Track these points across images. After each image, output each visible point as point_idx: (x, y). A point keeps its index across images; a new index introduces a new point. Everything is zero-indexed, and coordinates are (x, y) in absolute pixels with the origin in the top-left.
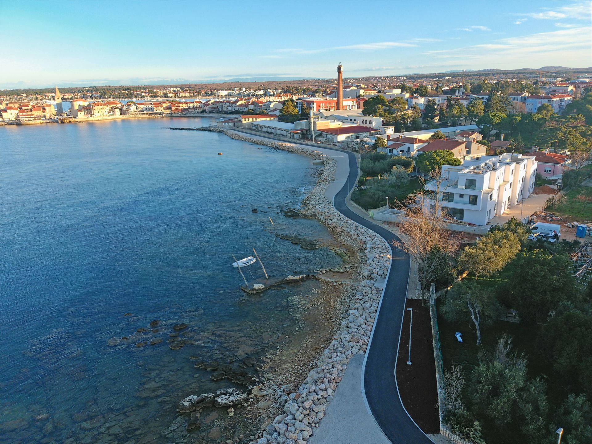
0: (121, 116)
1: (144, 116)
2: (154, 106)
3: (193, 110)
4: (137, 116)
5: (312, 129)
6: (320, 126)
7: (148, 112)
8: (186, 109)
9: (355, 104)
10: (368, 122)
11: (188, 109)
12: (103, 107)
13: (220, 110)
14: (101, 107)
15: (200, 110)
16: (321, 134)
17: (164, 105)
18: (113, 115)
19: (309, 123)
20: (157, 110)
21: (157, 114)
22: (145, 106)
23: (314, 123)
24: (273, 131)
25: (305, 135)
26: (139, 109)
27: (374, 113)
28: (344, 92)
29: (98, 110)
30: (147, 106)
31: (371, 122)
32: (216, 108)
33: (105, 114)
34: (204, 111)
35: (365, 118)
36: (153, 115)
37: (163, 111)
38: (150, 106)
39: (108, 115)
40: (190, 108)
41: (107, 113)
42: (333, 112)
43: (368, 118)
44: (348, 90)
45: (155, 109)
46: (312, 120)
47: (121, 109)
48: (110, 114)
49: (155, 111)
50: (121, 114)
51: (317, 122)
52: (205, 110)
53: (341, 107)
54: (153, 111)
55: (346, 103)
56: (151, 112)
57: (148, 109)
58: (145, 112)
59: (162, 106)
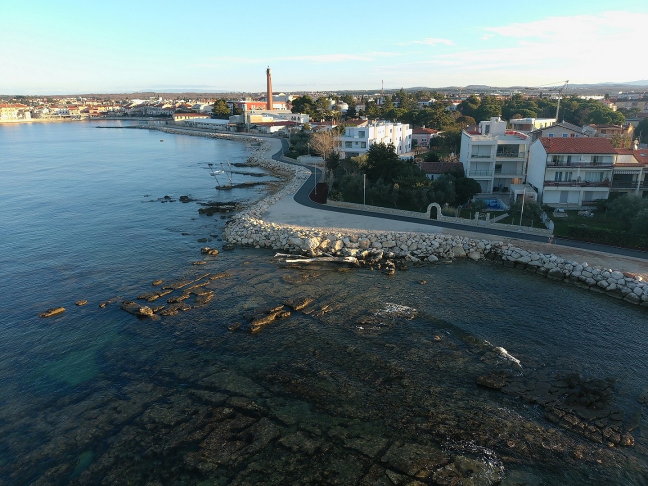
0: (33, 120)
1: (59, 119)
2: (70, 109)
3: (113, 113)
4: (51, 119)
5: (246, 122)
6: (254, 120)
7: (63, 115)
8: (105, 112)
9: (284, 107)
10: (297, 118)
11: (107, 112)
12: (11, 108)
13: (144, 113)
14: (9, 109)
15: (121, 114)
16: (255, 126)
17: (81, 108)
18: (23, 118)
19: (244, 116)
20: (73, 113)
21: (73, 117)
22: (59, 109)
23: (248, 117)
24: (208, 126)
25: (240, 127)
26: (52, 113)
27: (302, 111)
28: (273, 97)
29: (6, 112)
30: (62, 109)
31: (299, 119)
32: (139, 111)
33: (13, 117)
34: (125, 115)
35: (294, 115)
36: (69, 119)
37: (80, 114)
38: (65, 109)
39: (17, 117)
40: (109, 111)
41: (16, 116)
42: (265, 111)
43: (296, 115)
44: (277, 96)
45: (71, 112)
46: (246, 114)
47: (31, 112)
48: (19, 117)
49: (71, 115)
50: (32, 117)
51: (251, 116)
52: (127, 113)
53: (271, 108)
54: (69, 114)
55: (275, 105)
56: (67, 115)
57: (62, 112)
58: (60, 115)
59: (79, 109)
